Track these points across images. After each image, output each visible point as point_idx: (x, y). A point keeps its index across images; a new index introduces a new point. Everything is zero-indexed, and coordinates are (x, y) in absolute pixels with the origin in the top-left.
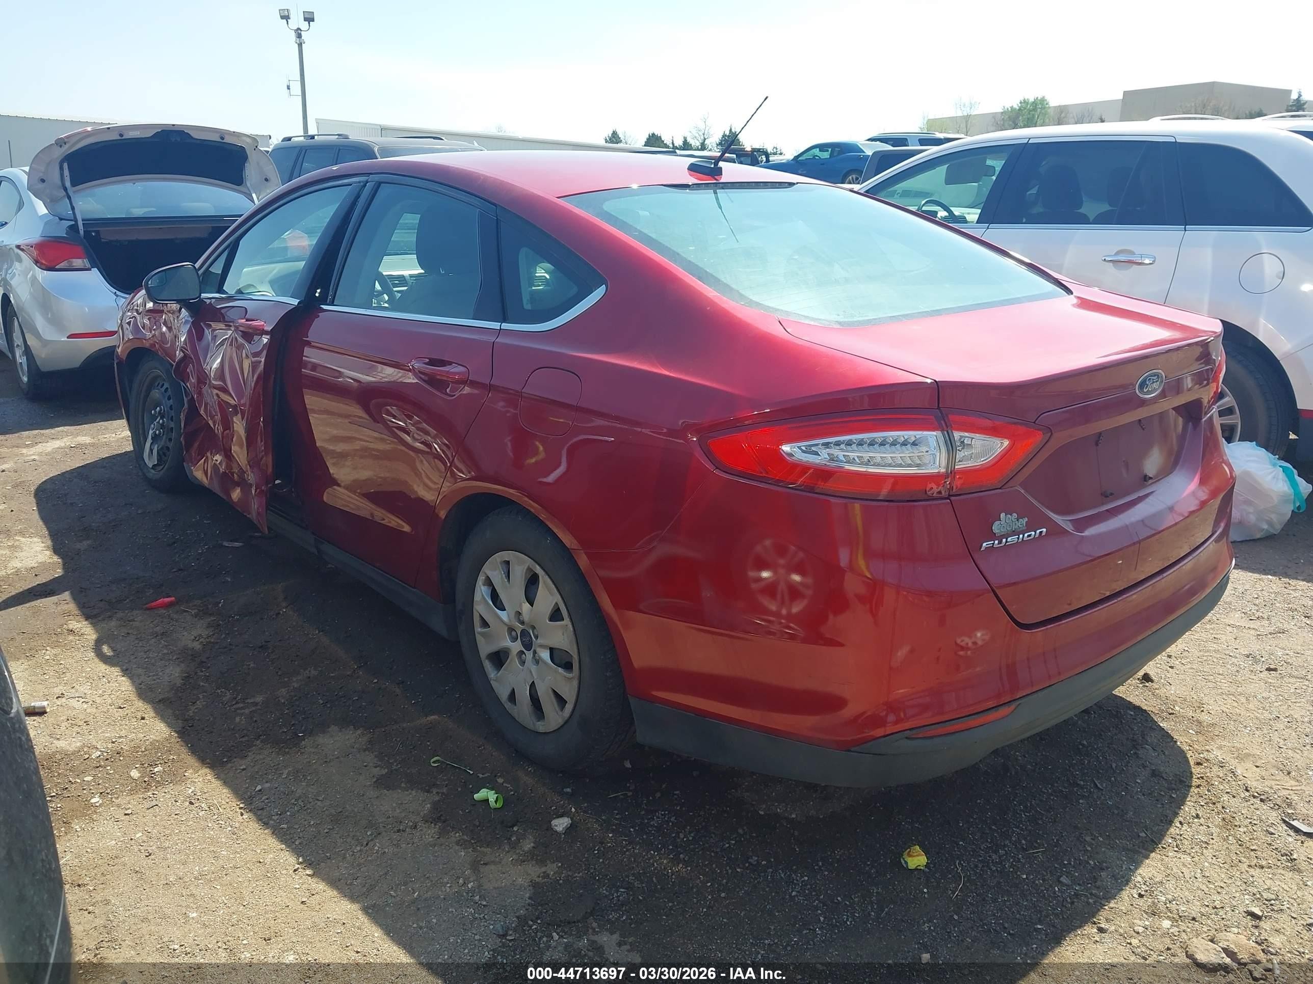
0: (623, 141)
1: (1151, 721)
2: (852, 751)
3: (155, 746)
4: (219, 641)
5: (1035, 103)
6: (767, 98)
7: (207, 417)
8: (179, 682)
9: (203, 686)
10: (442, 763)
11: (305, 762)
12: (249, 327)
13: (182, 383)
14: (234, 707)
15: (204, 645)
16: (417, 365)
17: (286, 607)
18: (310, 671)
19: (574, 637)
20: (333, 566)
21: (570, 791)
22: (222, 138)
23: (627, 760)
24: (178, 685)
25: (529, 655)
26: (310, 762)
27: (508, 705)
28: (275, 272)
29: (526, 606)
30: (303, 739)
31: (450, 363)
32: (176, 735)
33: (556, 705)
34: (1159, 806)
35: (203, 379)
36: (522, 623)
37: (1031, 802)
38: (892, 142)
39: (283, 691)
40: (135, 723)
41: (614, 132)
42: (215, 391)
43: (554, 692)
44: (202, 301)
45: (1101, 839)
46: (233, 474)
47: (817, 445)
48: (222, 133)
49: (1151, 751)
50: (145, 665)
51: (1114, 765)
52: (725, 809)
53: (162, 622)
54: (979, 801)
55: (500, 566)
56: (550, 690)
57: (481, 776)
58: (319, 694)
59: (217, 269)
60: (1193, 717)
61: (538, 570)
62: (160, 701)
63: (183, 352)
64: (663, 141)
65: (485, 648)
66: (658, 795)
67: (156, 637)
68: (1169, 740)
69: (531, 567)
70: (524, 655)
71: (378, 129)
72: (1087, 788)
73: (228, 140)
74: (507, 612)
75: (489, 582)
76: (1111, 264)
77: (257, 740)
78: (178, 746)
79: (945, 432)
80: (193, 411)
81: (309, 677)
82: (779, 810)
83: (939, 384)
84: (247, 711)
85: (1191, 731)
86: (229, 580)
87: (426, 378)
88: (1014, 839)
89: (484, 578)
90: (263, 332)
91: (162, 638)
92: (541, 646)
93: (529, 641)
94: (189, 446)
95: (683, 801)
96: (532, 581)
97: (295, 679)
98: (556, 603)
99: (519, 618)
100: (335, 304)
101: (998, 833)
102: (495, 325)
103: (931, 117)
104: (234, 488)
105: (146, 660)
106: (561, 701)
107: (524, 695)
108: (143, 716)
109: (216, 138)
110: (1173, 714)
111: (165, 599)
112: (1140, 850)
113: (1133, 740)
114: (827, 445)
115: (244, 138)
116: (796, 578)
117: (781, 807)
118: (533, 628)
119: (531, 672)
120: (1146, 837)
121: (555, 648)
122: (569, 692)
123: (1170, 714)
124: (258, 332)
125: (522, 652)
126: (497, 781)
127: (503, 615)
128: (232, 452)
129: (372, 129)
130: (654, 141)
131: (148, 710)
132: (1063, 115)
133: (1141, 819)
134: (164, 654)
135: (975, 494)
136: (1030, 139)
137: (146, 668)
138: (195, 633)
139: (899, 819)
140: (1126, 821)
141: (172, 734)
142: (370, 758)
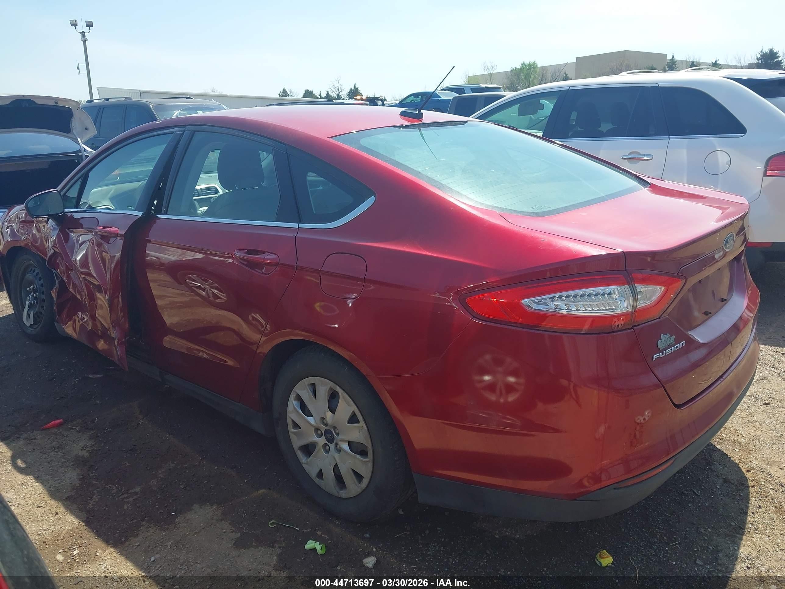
0: (290, 95)
1: (711, 445)
2: (578, 500)
3: (70, 535)
4: (100, 448)
5: (530, 65)
6: (454, 67)
7: (75, 292)
8: (77, 483)
9: (95, 483)
10: (276, 524)
11: (181, 534)
12: (106, 232)
13: (54, 271)
14: (121, 497)
15: (90, 452)
16: (238, 254)
17: (143, 419)
18: (169, 465)
19: (368, 434)
20: (169, 386)
21: (369, 536)
22: (57, 103)
23: (400, 509)
24: (77, 485)
25: (332, 446)
26: (185, 534)
27: (317, 480)
28: (112, 192)
29: (329, 414)
30: (176, 516)
31: (264, 252)
32: (84, 524)
33: (355, 480)
34: (736, 503)
35: (70, 267)
36: (326, 425)
37: (660, 509)
38: (455, 91)
39: (154, 482)
40: (52, 518)
41: (284, 90)
42: (83, 276)
43: (353, 471)
44: (65, 215)
45: (710, 530)
46: (97, 330)
47: (546, 299)
48: (56, 100)
49: (718, 465)
50: (51, 472)
51: (701, 478)
52: (473, 537)
53: (56, 438)
54: (628, 512)
55: (308, 388)
56: (351, 471)
57: (305, 531)
58: (179, 481)
59: (73, 193)
60: (734, 440)
61: (338, 389)
62: (67, 498)
63: (53, 249)
64: (314, 94)
65: (297, 443)
66: (427, 532)
67: (54, 450)
68: (726, 457)
69: (332, 387)
70: (328, 447)
71: (138, 93)
72: (690, 496)
73: (60, 104)
74: (314, 418)
75: (299, 398)
76: (627, 160)
77: (143, 521)
78: (86, 532)
79: (631, 285)
80: (63, 288)
81: (170, 469)
82: (507, 533)
83: (625, 253)
84: (131, 500)
85: (736, 449)
86: (98, 402)
87: (246, 263)
88: (658, 537)
89: (295, 395)
90: (116, 235)
91: (59, 451)
92: (342, 441)
93: (332, 437)
94: (60, 312)
95: (444, 534)
96: (333, 397)
97: (160, 472)
98: (353, 412)
99: (323, 423)
100: (168, 213)
101: (647, 533)
102: (295, 225)
103: (471, 75)
104: (99, 340)
105: (51, 468)
106: (359, 477)
107: (329, 473)
108: (57, 512)
109: (52, 103)
110: (722, 439)
111: (55, 421)
112: (735, 535)
113: (706, 459)
114: (552, 299)
115: (70, 102)
116: (512, 379)
117: (508, 531)
118: (335, 428)
119: (334, 457)
120: (735, 525)
121: (353, 442)
122: (365, 470)
123: (721, 439)
124: (113, 235)
125: (325, 445)
126: (317, 534)
127: (311, 420)
128: (97, 316)
129: (135, 93)
130: (308, 94)
131: (59, 506)
132: (544, 72)
133: (728, 513)
134: (63, 463)
135: (646, 324)
136: (570, 87)
137: (52, 474)
138: (81, 444)
139: (584, 530)
140: (720, 515)
141: (81, 523)
142: (226, 525)
